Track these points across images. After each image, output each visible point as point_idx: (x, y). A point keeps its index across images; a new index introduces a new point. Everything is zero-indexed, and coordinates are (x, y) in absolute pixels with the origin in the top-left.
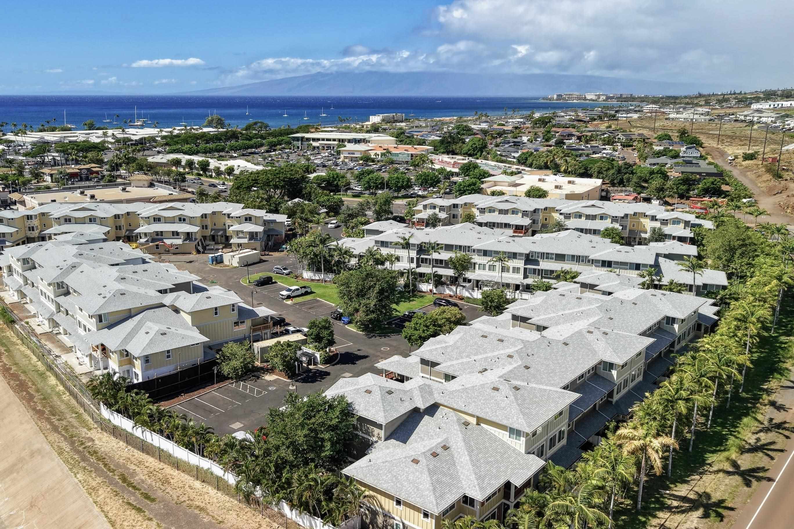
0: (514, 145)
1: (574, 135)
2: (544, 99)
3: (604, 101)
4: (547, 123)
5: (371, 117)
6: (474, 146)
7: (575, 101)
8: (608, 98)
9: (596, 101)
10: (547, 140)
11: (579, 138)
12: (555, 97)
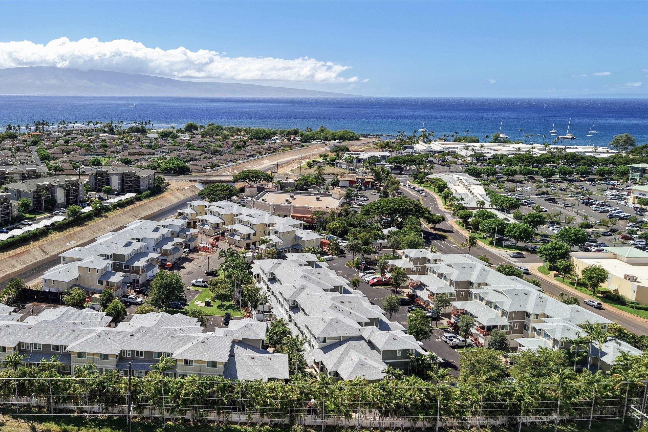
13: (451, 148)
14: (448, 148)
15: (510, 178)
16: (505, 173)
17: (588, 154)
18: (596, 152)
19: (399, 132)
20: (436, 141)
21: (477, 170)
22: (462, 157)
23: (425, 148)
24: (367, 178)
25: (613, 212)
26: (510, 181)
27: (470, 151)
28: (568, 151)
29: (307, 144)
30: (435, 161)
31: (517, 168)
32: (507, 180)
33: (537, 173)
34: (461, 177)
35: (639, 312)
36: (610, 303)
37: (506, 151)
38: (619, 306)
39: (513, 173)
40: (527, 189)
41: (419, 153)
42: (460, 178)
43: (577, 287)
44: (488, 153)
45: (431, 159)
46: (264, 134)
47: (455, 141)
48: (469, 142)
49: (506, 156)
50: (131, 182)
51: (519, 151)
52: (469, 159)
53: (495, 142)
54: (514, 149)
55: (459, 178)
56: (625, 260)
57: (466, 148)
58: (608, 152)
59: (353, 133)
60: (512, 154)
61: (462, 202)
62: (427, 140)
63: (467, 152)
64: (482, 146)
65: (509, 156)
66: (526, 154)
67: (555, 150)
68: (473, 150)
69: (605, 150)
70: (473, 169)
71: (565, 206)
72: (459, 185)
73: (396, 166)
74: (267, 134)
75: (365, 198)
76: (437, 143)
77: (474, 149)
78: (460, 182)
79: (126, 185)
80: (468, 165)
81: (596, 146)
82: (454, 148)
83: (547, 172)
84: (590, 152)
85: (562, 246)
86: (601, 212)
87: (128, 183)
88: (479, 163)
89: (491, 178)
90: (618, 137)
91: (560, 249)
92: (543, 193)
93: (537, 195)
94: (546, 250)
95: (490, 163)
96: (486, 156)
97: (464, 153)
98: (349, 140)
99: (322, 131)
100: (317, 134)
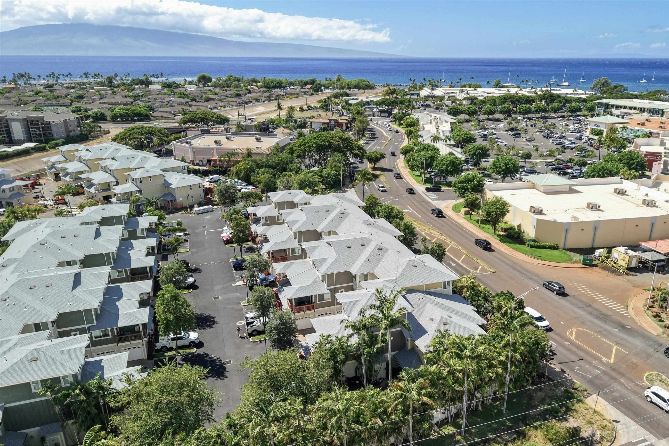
13: (452, 93)
14: (448, 93)
15: (491, 117)
16: (485, 111)
17: (569, 96)
18: (575, 94)
21: (460, 111)
23: (428, 94)
24: (341, 119)
25: (567, 143)
26: (491, 120)
27: (466, 94)
28: (553, 92)
29: (316, 93)
32: (488, 119)
33: (515, 113)
34: (438, 116)
35: (536, 251)
36: (508, 242)
37: (498, 94)
38: (517, 246)
39: (494, 113)
40: (501, 126)
41: (421, 98)
43: (482, 225)
44: (481, 96)
46: (275, 83)
47: (460, 87)
50: (39, 129)
55: (436, 117)
56: (542, 189)
57: (462, 92)
58: (585, 93)
59: (368, 82)
63: (463, 95)
67: (540, 92)
69: (583, 92)
70: (457, 109)
71: (526, 140)
72: (431, 124)
74: (278, 83)
76: (441, 89)
77: (469, 92)
78: (434, 120)
79: (33, 134)
82: (454, 93)
83: (523, 110)
85: (474, 177)
86: (557, 144)
87: (35, 131)
91: (473, 180)
92: (512, 129)
93: (507, 131)
94: (459, 183)
96: (478, 98)
98: (364, 89)
99: (339, 80)
100: (334, 83)
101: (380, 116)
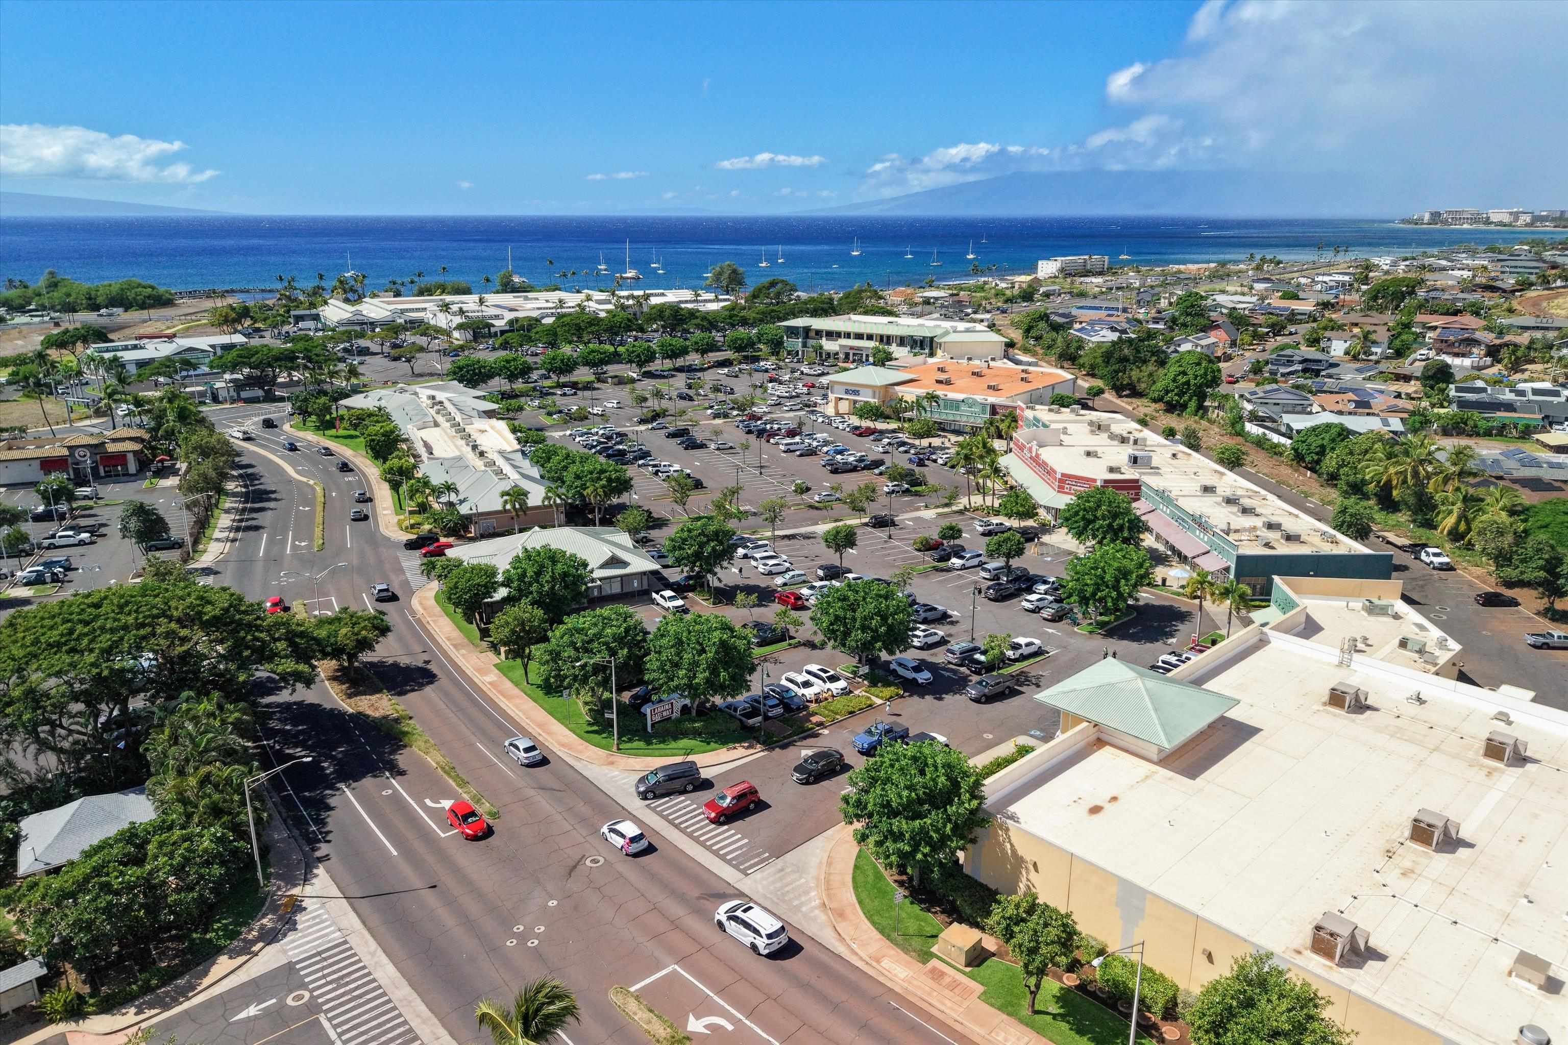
0: (1305, 371)
1: (1476, 342)
2: (1403, 221)
3: (1526, 225)
4: (1403, 297)
5: (1040, 263)
6: (1182, 379)
7: (1465, 226)
8: (1537, 219)
9: (1510, 225)
10: (1399, 354)
11: (1493, 352)
12: (1427, 217)
13: (412, 310)
14: (403, 311)
15: (565, 379)
16: (549, 367)
18: (697, 301)
19: (281, 279)
20: (374, 296)
21: (480, 368)
22: (438, 330)
23: (349, 315)
24: (114, 440)
25: (824, 449)
27: (454, 314)
28: (654, 301)
30: (375, 348)
31: (567, 350)
32: (559, 385)
33: (615, 358)
34: (441, 396)
37: (534, 309)
39: (567, 367)
40: (610, 405)
41: (333, 330)
42: (438, 399)
44: (497, 317)
45: (363, 343)
47: (421, 293)
48: (449, 293)
49: (537, 320)
51: (562, 307)
52: (456, 334)
53: (506, 292)
54: (550, 305)
55: (433, 398)
57: (445, 307)
58: (717, 300)
59: (153, 288)
60: (548, 316)
61: (453, 498)
62: (352, 295)
63: (449, 317)
64: (481, 302)
65: (544, 321)
66: (577, 312)
67: (631, 302)
68: (461, 312)
69: (711, 296)
70: (468, 365)
71: (718, 449)
72: (436, 425)
73: (249, 377)
75: (84, 536)
76: (375, 301)
77: (465, 309)
78: (438, 412)
80: (456, 351)
81: (694, 289)
82: (418, 310)
83: (638, 356)
84: (686, 302)
88: (481, 343)
89: (519, 385)
90: (718, 269)
92: (656, 416)
93: (642, 421)
95: (507, 343)
96: (494, 326)
97: (442, 321)
98: (143, 306)
99: (54, 285)
100: (39, 295)
101: (239, 399)
